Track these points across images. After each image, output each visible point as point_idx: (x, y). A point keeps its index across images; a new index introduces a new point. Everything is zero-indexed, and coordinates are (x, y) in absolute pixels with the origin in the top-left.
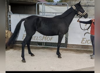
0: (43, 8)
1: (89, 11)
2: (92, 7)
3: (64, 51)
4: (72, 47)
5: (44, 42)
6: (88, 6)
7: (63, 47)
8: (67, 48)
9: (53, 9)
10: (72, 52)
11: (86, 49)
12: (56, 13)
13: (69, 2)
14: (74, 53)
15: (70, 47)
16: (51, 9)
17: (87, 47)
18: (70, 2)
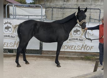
0: (14, 11)
1: (65, 14)
2: (68, 9)
3: (39, 59)
4: (48, 54)
5: (15, 49)
6: (64, 8)
7: (38, 53)
8: (42, 55)
9: (26, 11)
10: (47, 59)
11: (63, 56)
12: (29, 16)
13: (43, 3)
14: (49, 60)
15: (45, 54)
16: (23, 11)
17: (63, 53)
18: (45, 3)
